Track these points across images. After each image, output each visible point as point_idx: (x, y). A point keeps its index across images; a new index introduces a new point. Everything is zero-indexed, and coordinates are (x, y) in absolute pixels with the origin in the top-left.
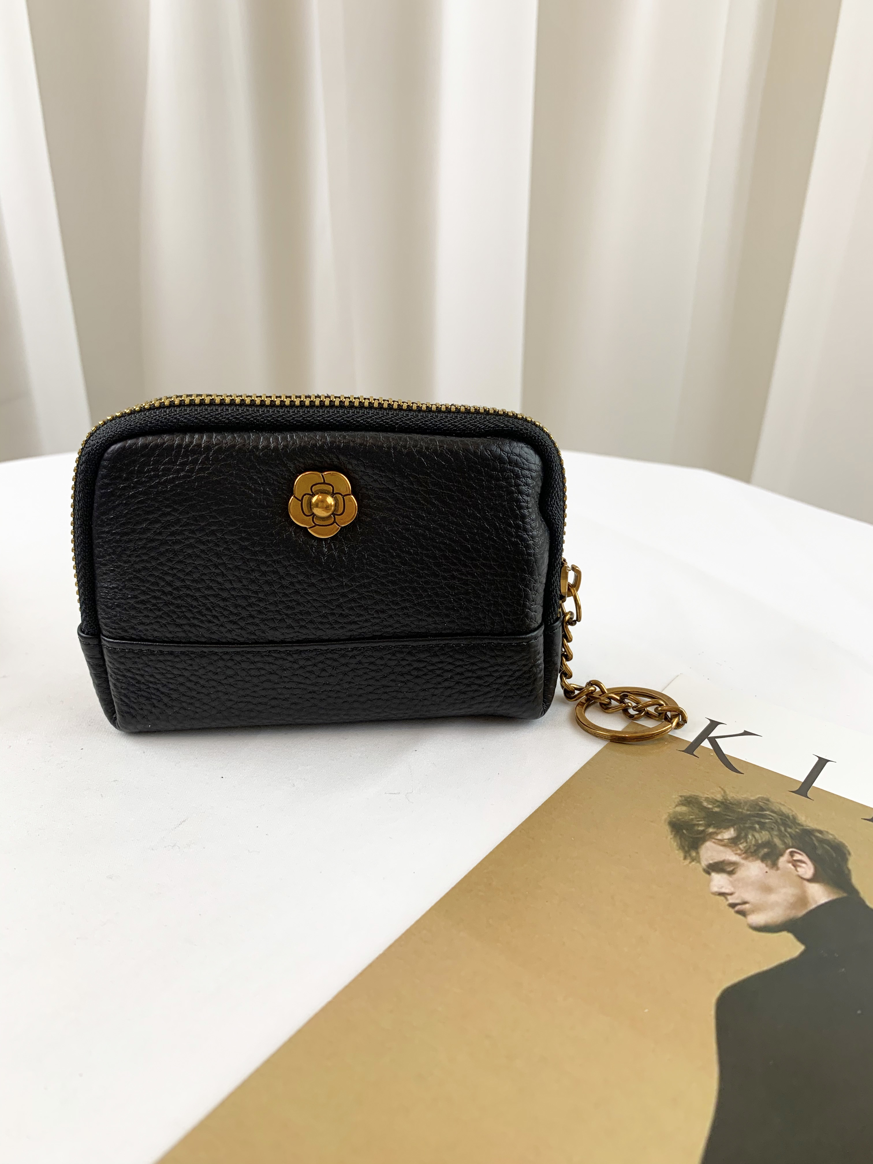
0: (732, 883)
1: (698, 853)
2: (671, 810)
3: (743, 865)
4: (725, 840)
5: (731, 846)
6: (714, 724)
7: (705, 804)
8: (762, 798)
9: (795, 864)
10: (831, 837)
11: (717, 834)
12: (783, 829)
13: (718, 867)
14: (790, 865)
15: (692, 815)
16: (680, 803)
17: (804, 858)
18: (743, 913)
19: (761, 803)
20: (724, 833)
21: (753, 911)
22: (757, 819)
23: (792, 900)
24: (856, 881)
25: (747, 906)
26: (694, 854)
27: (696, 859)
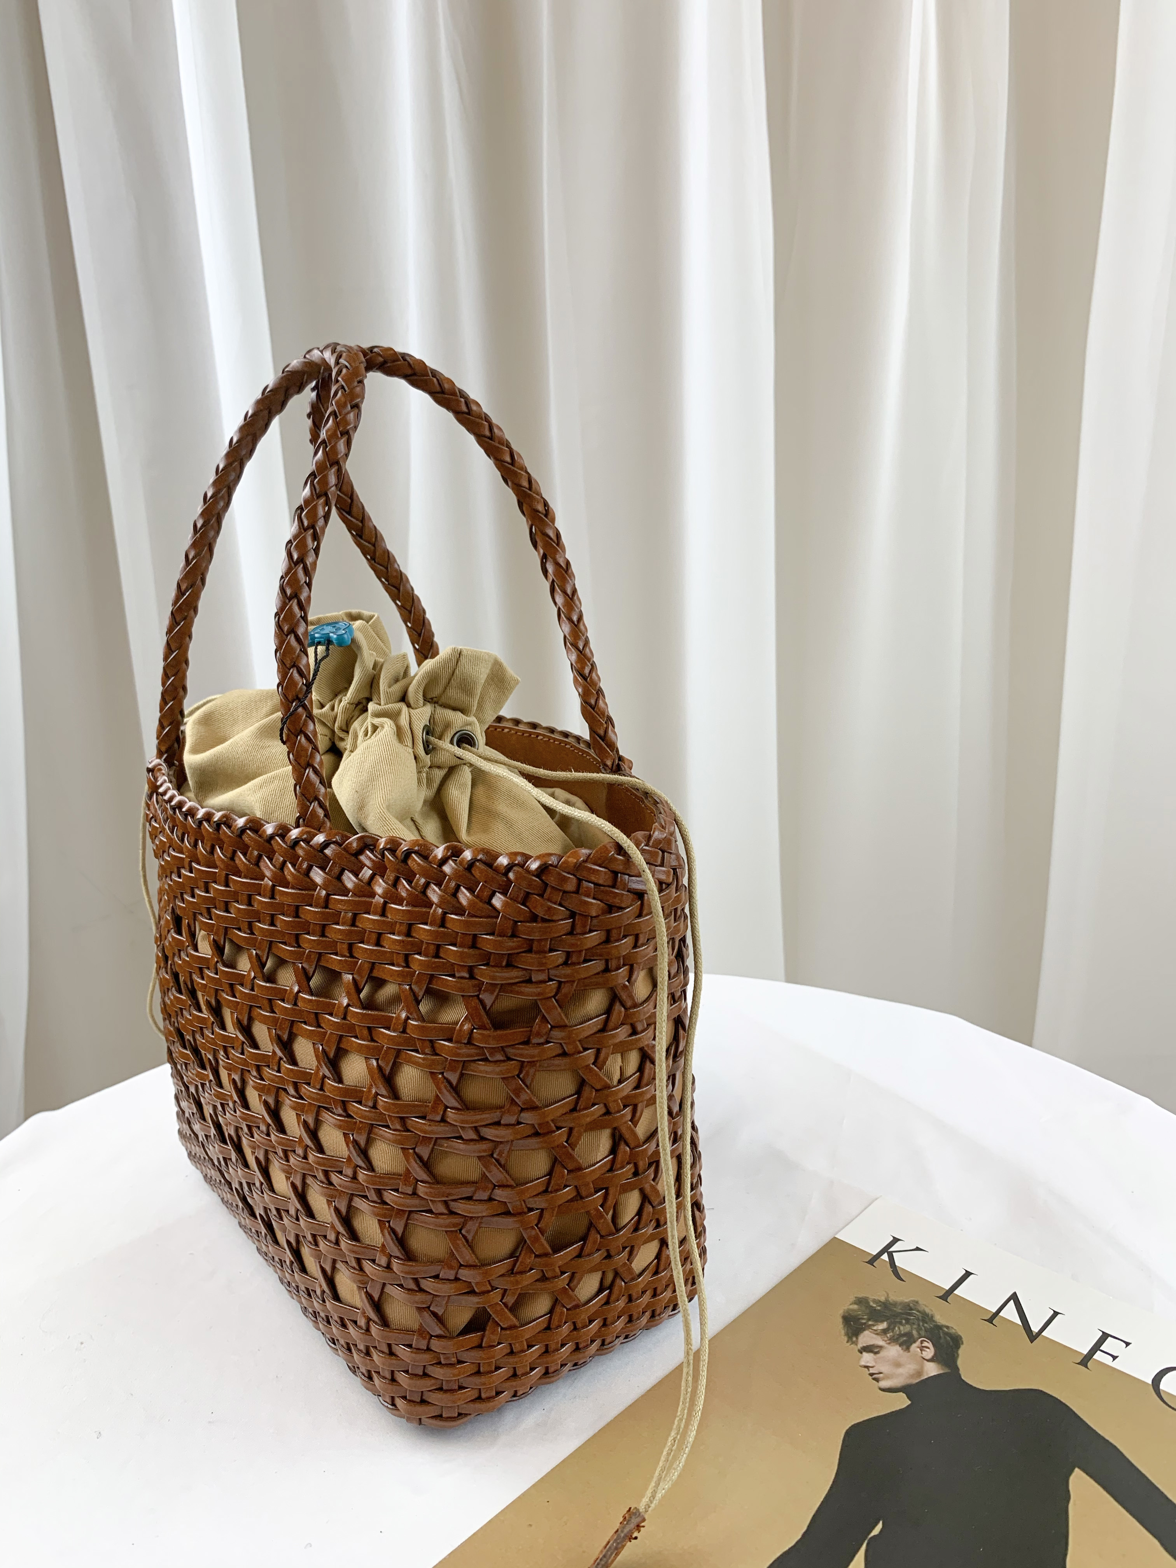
0: (875, 1360)
1: (857, 1338)
2: (846, 1308)
3: (886, 1348)
5: (881, 1335)
6: (895, 1240)
7: (871, 1304)
8: (914, 1301)
9: (922, 1349)
10: (954, 1331)
11: (874, 1325)
12: (921, 1324)
13: (868, 1349)
14: (918, 1350)
15: (860, 1312)
16: (854, 1302)
17: (930, 1345)
18: (877, 1380)
19: (911, 1305)
20: (880, 1325)
21: (883, 1379)
22: (905, 1316)
23: (912, 1372)
24: (960, 1363)
25: (881, 1375)
26: (854, 1339)
27: (856, 1343)
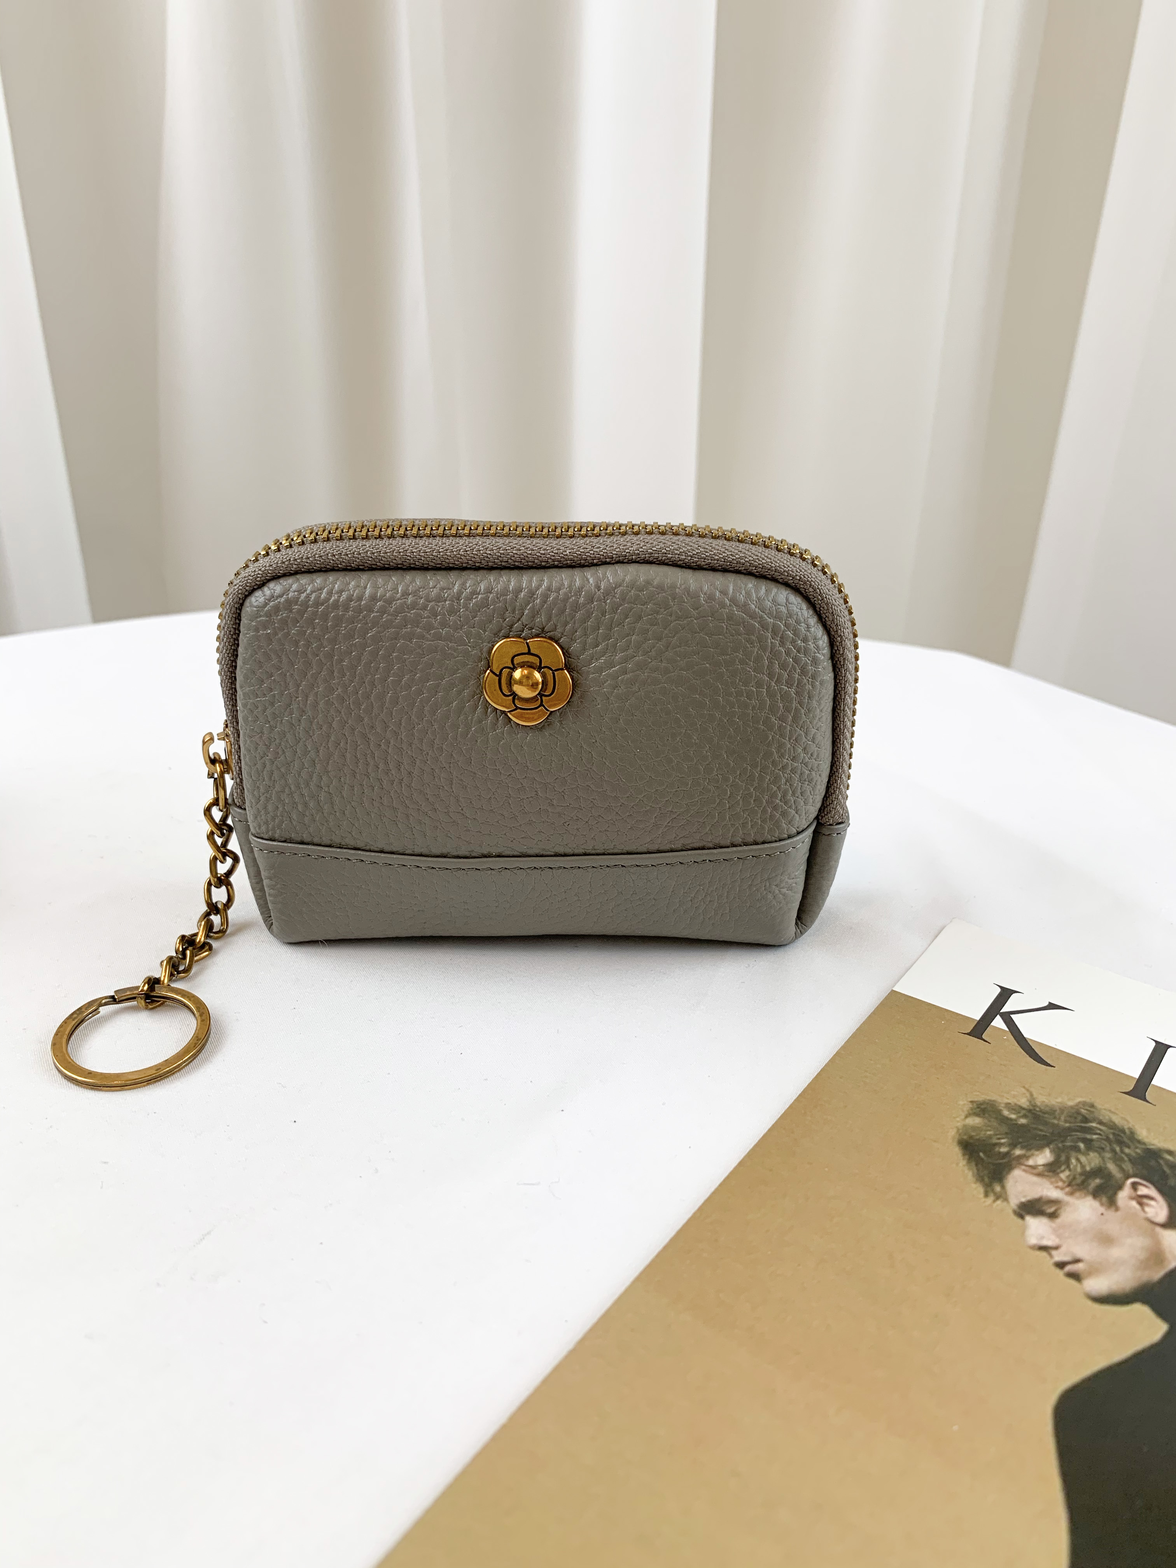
0: (1055, 1231)
1: (1003, 1187)
2: (959, 1124)
4: (1040, 1167)
5: (1047, 1176)
6: (1005, 994)
7: (1006, 1113)
8: (1084, 1104)
9: (1141, 1200)
11: (1027, 1158)
12: (1118, 1149)
13: (1033, 1208)
14: (1134, 1203)
15: (990, 1131)
16: (971, 1112)
17: (1151, 1191)
18: (1075, 1276)
19: (1083, 1111)
20: (1037, 1155)
21: (1089, 1273)
22: (1080, 1134)
23: (1142, 1255)
25: (1080, 1266)
26: (998, 1188)
27: (1002, 1196)
